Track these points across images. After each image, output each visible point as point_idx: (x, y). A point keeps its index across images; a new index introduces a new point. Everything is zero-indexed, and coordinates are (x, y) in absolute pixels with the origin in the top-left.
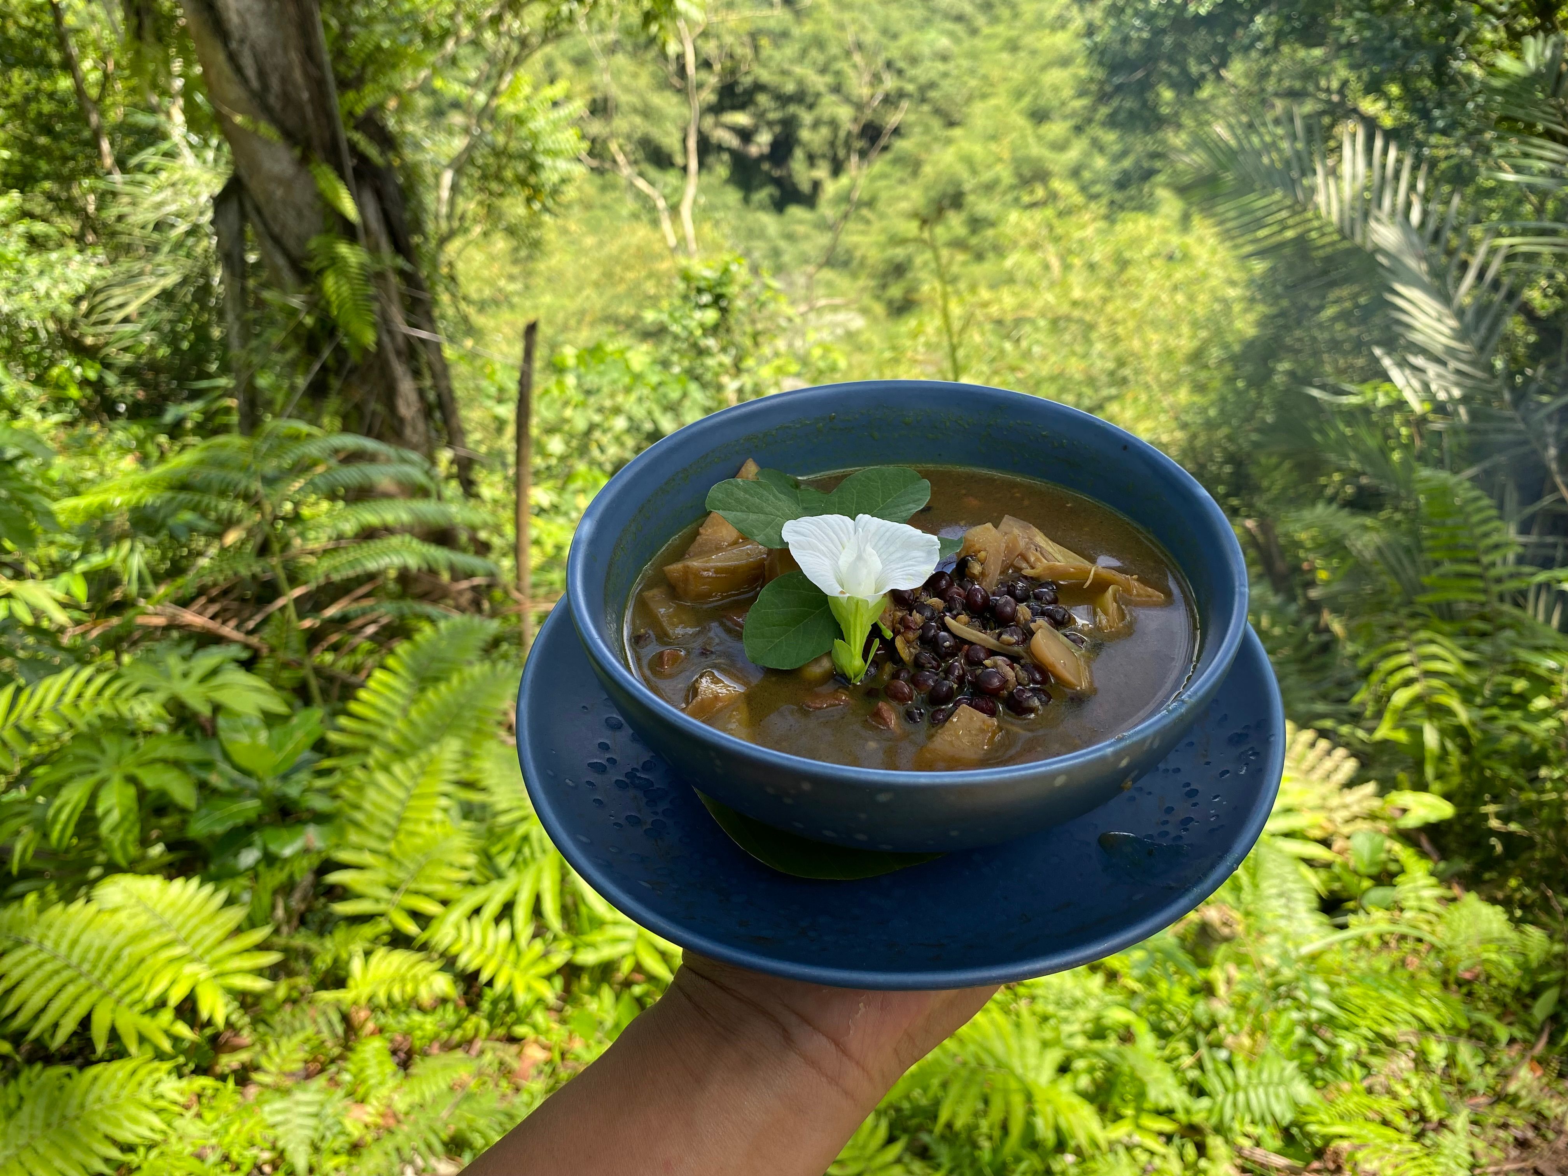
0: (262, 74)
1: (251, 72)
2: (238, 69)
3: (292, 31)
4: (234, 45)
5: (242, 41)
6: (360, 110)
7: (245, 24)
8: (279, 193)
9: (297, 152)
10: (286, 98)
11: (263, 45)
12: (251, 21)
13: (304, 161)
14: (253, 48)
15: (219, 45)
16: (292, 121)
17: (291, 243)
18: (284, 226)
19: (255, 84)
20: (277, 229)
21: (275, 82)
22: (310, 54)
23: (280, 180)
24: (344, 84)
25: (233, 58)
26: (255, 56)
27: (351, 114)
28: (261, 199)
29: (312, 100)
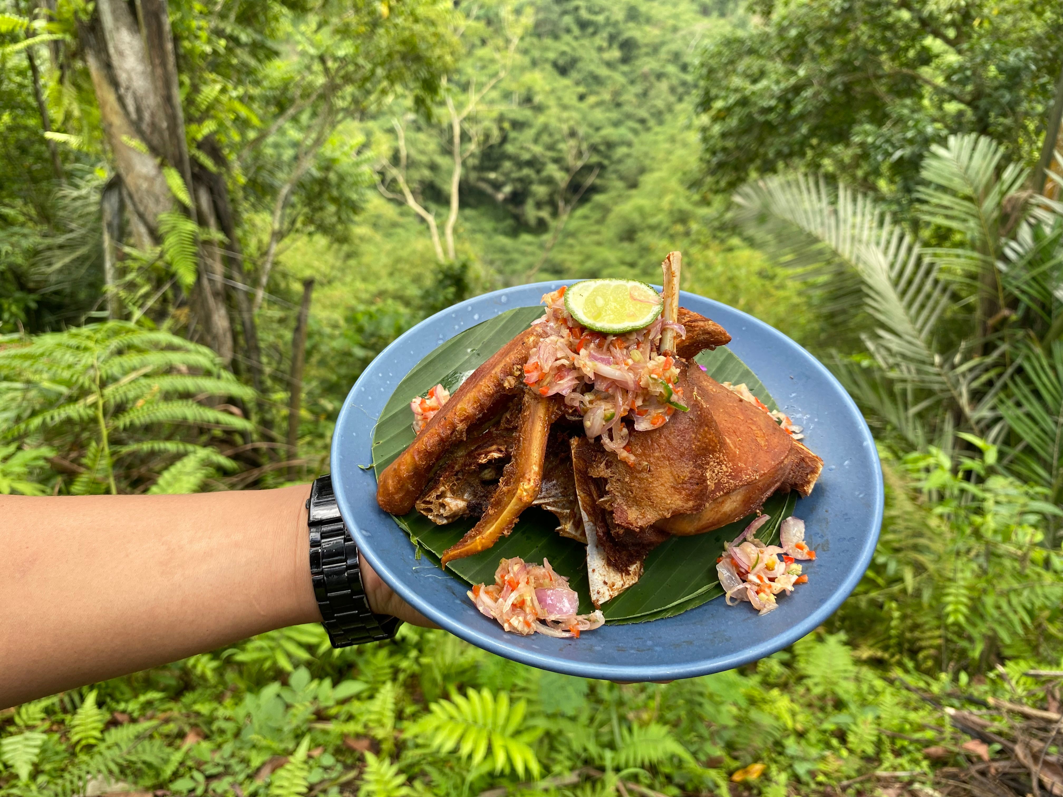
0: (139, 110)
1: (131, 108)
2: (123, 106)
3: (160, 84)
4: (122, 91)
5: (128, 88)
6: (199, 137)
7: (130, 79)
8: (145, 185)
9: (158, 161)
10: (153, 125)
11: (140, 92)
12: (134, 76)
13: (162, 165)
14: (134, 93)
15: (112, 90)
16: (156, 140)
17: (150, 219)
18: (146, 207)
19: (134, 116)
20: (142, 209)
21: (147, 116)
22: (168, 99)
23: (146, 178)
24: (190, 120)
25: (121, 100)
26: (136, 99)
27: (194, 139)
28: (133, 189)
29: (168, 128)
